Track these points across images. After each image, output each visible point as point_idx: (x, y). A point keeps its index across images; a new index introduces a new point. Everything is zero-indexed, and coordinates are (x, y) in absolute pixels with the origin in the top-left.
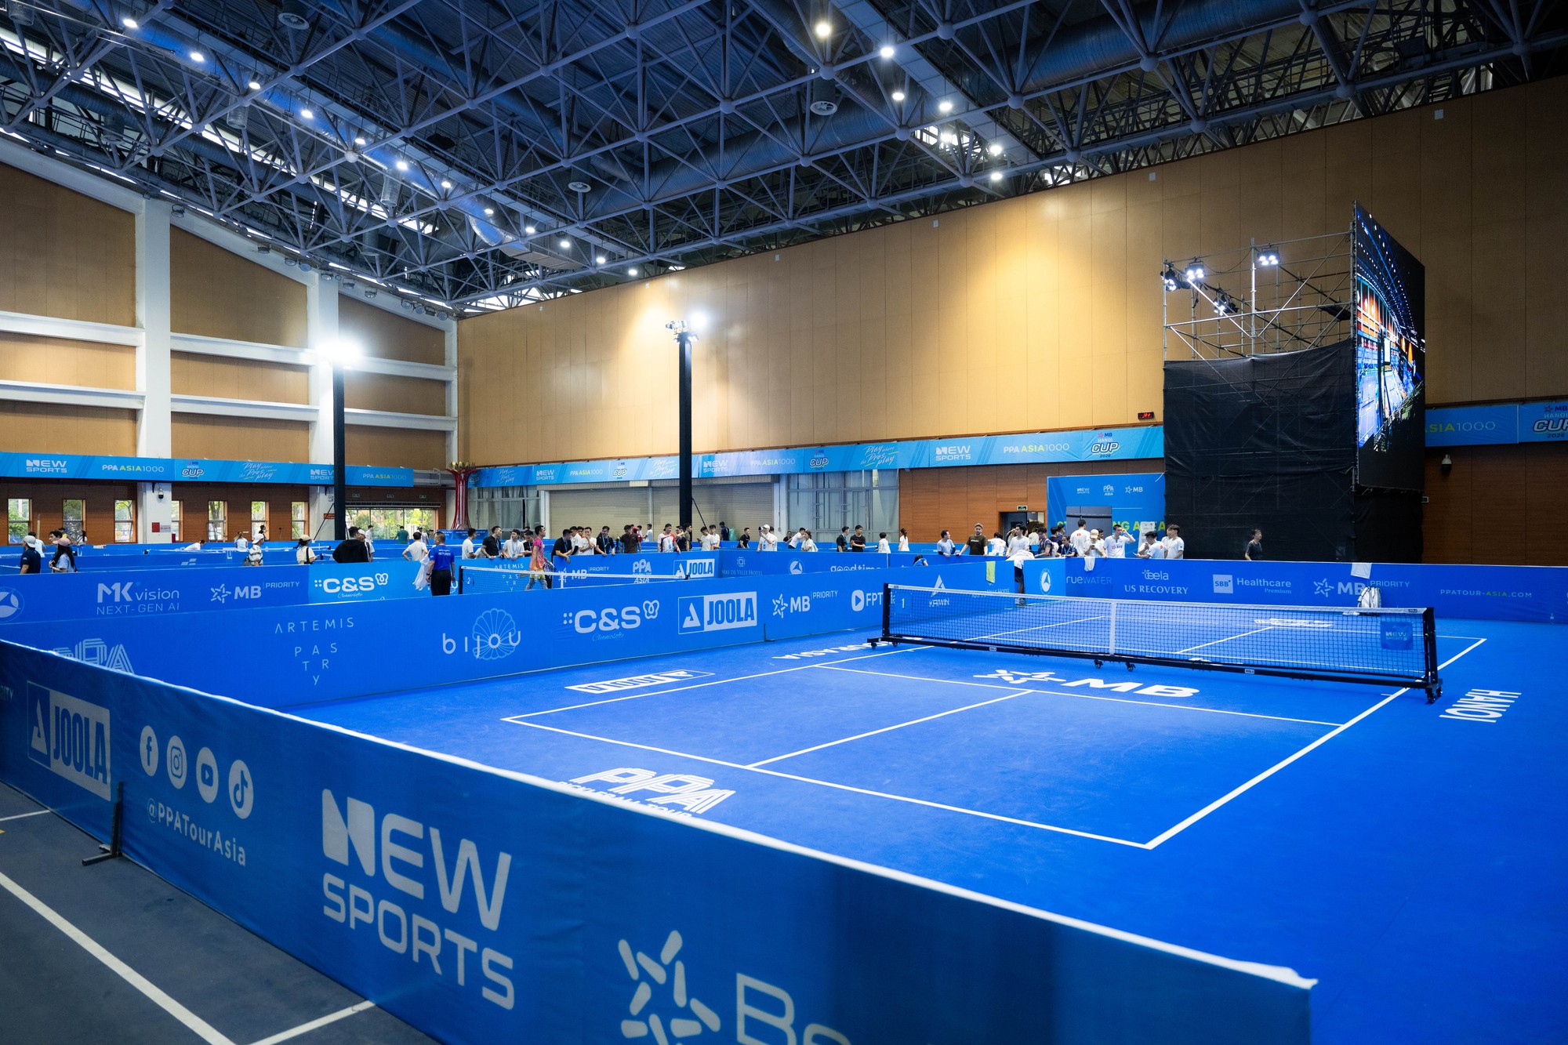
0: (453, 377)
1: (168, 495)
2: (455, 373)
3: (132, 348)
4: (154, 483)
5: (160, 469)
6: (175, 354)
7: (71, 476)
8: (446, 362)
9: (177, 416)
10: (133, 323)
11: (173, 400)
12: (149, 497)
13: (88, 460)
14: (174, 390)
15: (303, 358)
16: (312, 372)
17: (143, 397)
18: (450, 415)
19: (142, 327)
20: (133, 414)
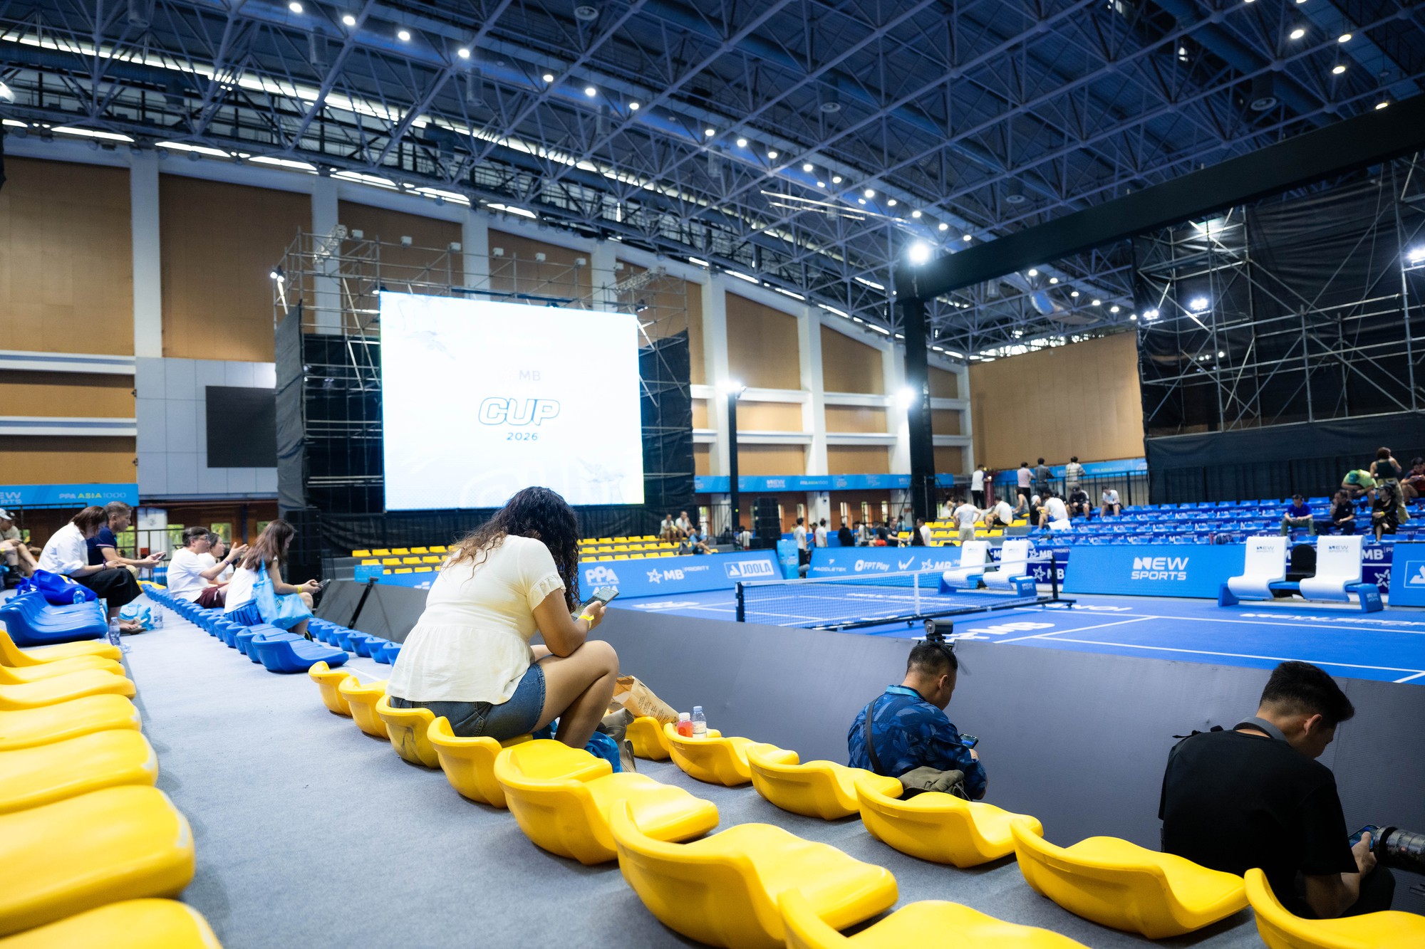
0: (968, 408)
1: (828, 499)
2: (969, 404)
3: (798, 405)
4: (821, 492)
5: (826, 483)
6: (828, 407)
7: (787, 490)
8: (960, 396)
9: (831, 448)
10: (799, 388)
11: (828, 437)
12: (819, 500)
13: (794, 479)
14: (828, 429)
15: (887, 402)
16: (889, 412)
17: (811, 437)
18: (965, 434)
19: (807, 390)
20: (802, 448)
